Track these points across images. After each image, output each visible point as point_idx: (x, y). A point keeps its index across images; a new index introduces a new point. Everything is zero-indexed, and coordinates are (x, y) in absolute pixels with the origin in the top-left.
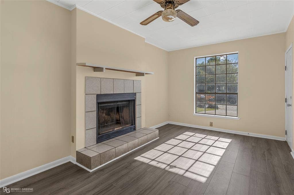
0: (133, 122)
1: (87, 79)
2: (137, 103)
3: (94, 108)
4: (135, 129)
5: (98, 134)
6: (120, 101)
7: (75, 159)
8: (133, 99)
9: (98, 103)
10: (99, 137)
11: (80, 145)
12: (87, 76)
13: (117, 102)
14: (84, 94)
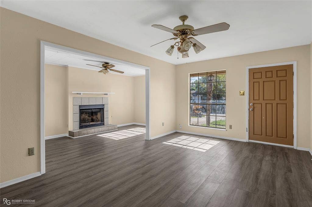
0: (103, 120)
1: (74, 98)
2: (105, 110)
3: (78, 111)
4: (103, 124)
5: (80, 125)
6: (93, 109)
7: (68, 135)
8: (103, 107)
9: (80, 110)
10: (80, 126)
11: (71, 128)
12: (74, 96)
13: (92, 109)
14: (73, 105)
